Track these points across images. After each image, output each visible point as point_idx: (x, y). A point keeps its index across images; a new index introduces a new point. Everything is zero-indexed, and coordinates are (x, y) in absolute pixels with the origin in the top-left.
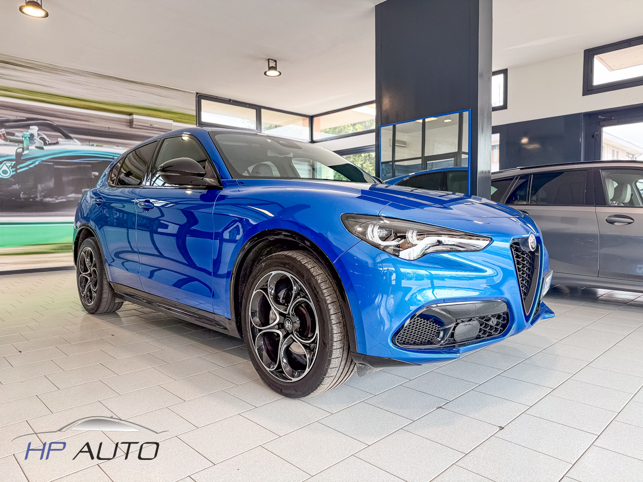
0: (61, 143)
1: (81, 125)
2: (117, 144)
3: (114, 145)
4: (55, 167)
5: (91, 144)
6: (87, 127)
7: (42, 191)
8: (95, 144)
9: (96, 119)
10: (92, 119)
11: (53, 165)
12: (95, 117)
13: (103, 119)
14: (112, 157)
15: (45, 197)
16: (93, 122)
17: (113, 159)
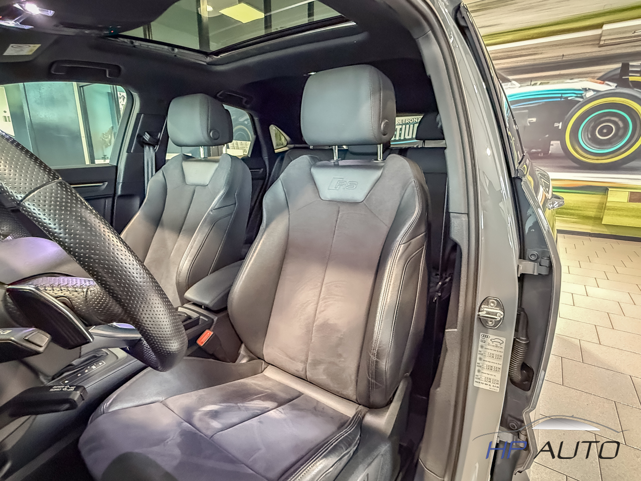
1: (525, 61)
2: (571, 76)
3: (567, 79)
5: (533, 83)
6: (532, 63)
8: (539, 82)
9: (547, 48)
12: (545, 47)
13: (556, 45)
14: (560, 95)
16: (541, 53)
17: (561, 97)
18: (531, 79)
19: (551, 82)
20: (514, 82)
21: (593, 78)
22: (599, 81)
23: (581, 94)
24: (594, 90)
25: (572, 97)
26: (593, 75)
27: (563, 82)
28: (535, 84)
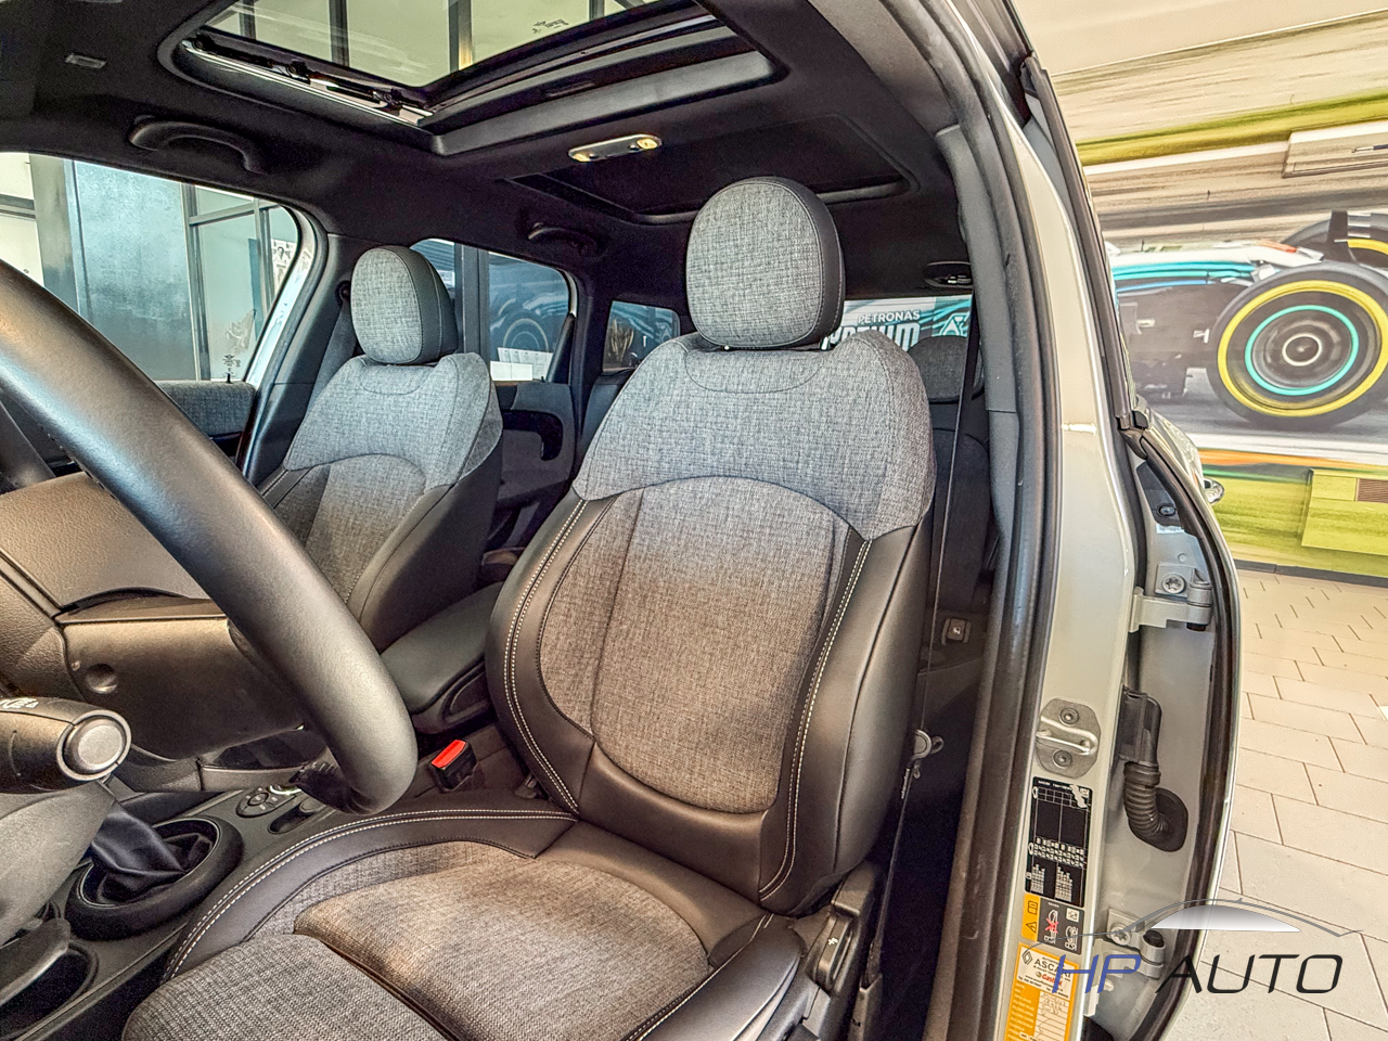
1: (1129, 202)
2: (1228, 236)
3: (1217, 240)
5: (1146, 247)
6: (1144, 206)
8: (1159, 246)
9: (1175, 178)
10: (1160, 181)
12: (1170, 174)
13: (1194, 172)
14: (1204, 274)
16: (1163, 187)
17: (1206, 278)
18: (1143, 239)
19: (1185, 245)
21: (1274, 239)
22: (1286, 247)
23: (1249, 272)
24: (1275, 265)
25: (1229, 278)
26: (1271, 234)
27: (1209, 248)
28: (1153, 249)
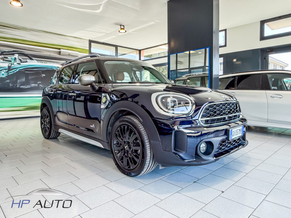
0: (28, 61)
1: (37, 53)
2: (54, 62)
4: (26, 72)
6: (40, 55)
7: (20, 83)
8: (44, 62)
10: (42, 51)
11: (25, 71)
13: (48, 51)
15: (21, 85)
17: (52, 69)
18: (41, 61)
19: (48, 63)
20: (35, 60)
21: (60, 64)
23: (57, 68)
25: (55, 69)
27: (51, 64)
28: (42, 63)
